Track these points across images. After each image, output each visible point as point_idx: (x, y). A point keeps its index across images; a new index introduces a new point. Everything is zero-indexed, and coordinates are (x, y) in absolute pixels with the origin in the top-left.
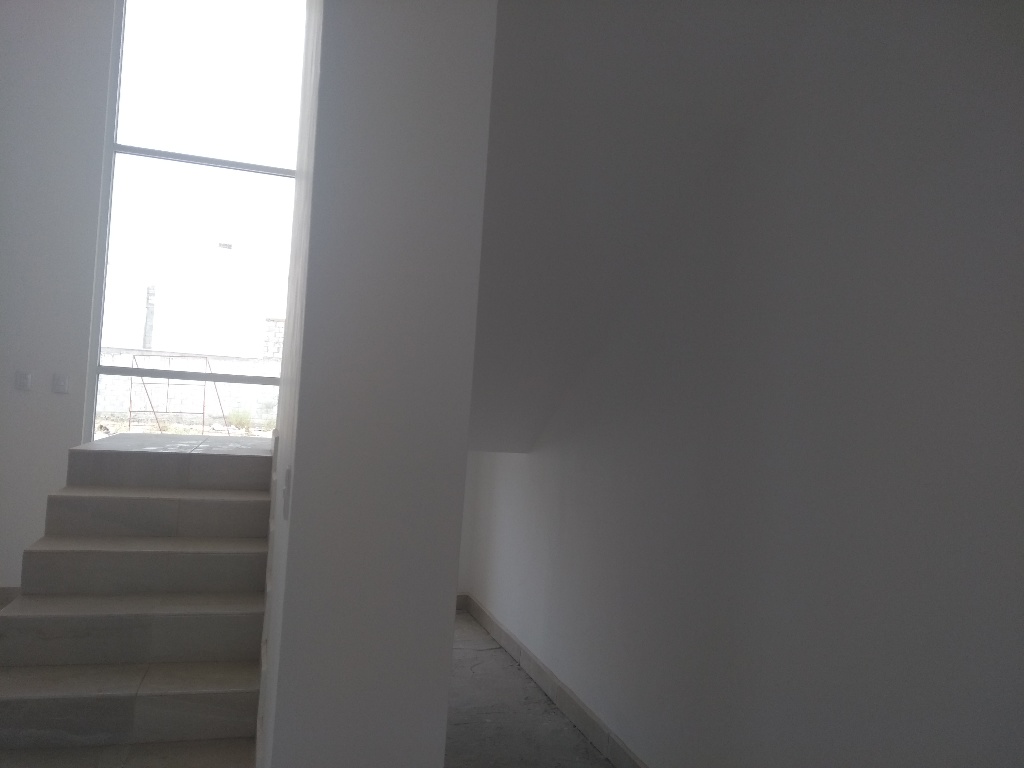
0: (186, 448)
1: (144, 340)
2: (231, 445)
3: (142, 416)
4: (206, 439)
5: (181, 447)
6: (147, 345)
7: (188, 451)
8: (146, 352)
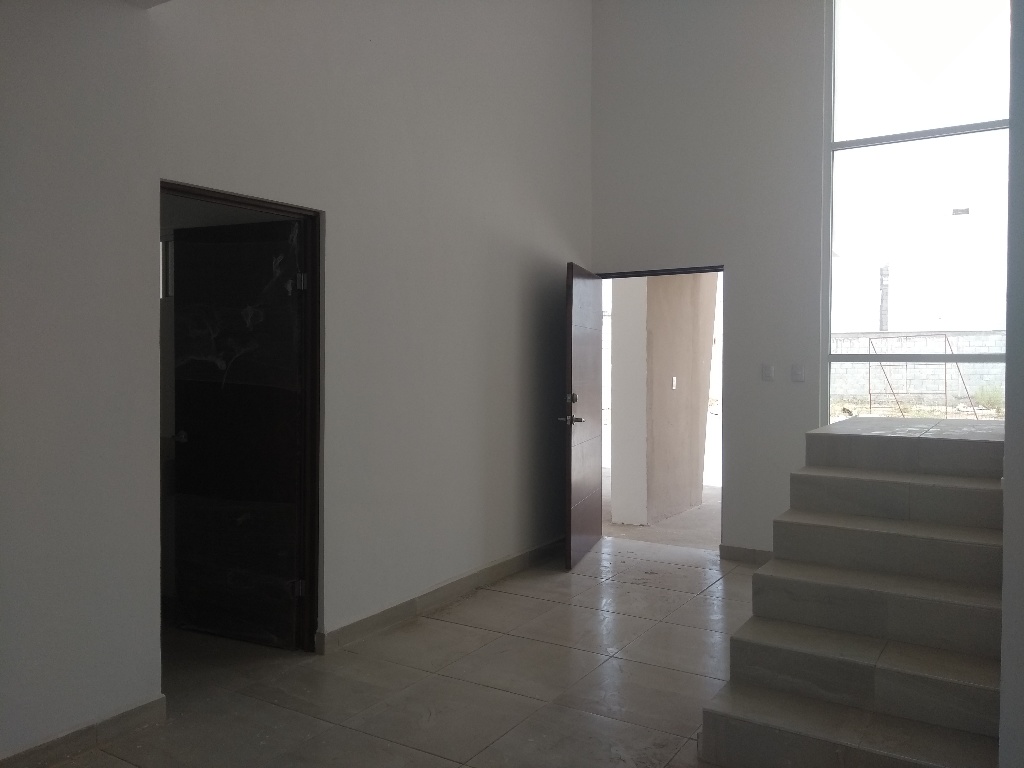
0: (916, 432)
1: (881, 322)
2: (965, 429)
3: (883, 398)
4: (937, 423)
5: (910, 431)
6: (884, 328)
7: (917, 435)
8: (883, 333)
